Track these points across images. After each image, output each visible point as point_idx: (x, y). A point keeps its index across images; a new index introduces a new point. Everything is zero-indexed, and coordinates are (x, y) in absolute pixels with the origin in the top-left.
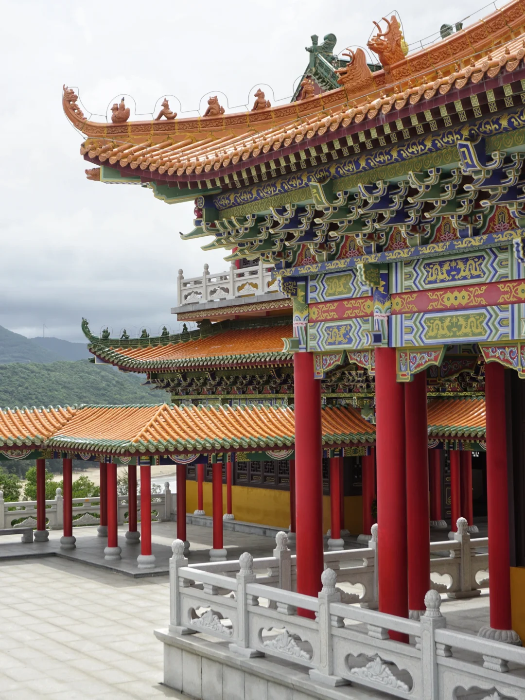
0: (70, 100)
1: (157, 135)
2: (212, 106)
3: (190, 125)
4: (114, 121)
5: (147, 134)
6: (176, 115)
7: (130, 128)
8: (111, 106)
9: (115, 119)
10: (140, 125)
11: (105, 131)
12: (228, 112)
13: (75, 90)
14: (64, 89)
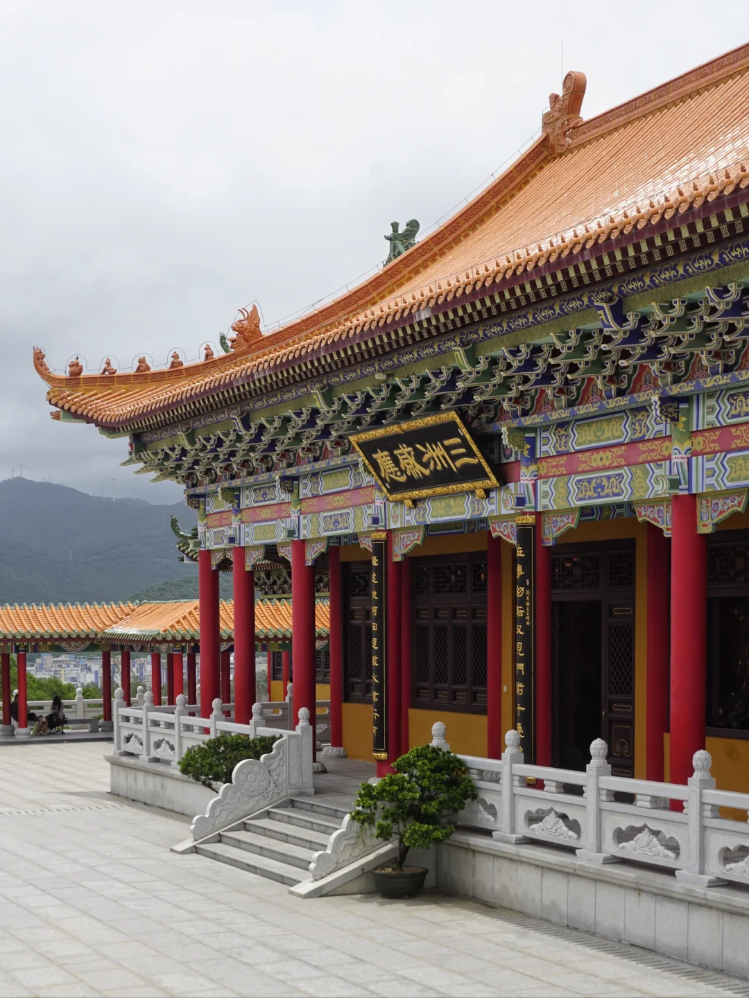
0: (39, 358)
1: (102, 385)
2: (142, 364)
3: (125, 379)
4: (71, 375)
5: (94, 386)
6: (116, 371)
7: (82, 380)
8: (69, 363)
9: (72, 374)
10: (89, 378)
11: (64, 383)
12: (153, 369)
13: (43, 351)
14: (34, 349)
